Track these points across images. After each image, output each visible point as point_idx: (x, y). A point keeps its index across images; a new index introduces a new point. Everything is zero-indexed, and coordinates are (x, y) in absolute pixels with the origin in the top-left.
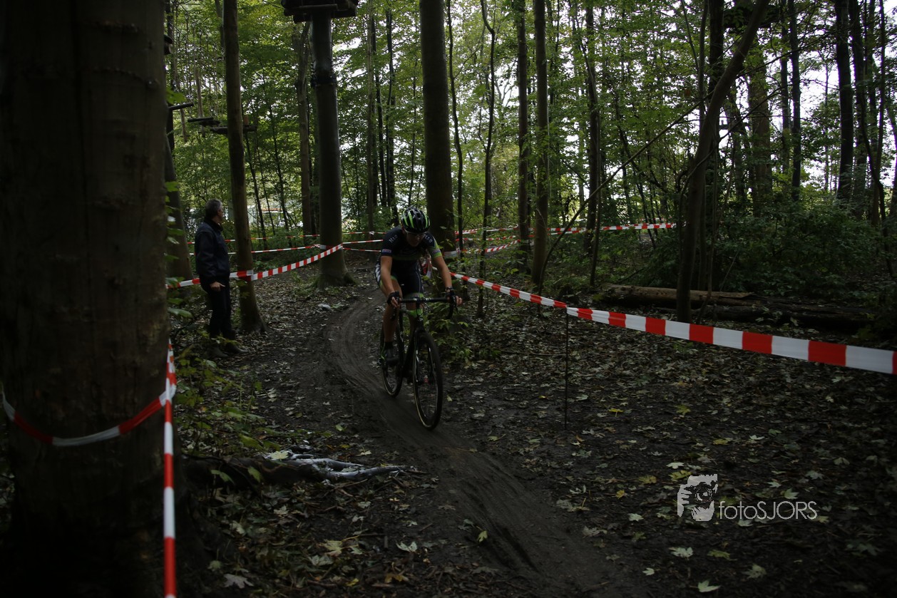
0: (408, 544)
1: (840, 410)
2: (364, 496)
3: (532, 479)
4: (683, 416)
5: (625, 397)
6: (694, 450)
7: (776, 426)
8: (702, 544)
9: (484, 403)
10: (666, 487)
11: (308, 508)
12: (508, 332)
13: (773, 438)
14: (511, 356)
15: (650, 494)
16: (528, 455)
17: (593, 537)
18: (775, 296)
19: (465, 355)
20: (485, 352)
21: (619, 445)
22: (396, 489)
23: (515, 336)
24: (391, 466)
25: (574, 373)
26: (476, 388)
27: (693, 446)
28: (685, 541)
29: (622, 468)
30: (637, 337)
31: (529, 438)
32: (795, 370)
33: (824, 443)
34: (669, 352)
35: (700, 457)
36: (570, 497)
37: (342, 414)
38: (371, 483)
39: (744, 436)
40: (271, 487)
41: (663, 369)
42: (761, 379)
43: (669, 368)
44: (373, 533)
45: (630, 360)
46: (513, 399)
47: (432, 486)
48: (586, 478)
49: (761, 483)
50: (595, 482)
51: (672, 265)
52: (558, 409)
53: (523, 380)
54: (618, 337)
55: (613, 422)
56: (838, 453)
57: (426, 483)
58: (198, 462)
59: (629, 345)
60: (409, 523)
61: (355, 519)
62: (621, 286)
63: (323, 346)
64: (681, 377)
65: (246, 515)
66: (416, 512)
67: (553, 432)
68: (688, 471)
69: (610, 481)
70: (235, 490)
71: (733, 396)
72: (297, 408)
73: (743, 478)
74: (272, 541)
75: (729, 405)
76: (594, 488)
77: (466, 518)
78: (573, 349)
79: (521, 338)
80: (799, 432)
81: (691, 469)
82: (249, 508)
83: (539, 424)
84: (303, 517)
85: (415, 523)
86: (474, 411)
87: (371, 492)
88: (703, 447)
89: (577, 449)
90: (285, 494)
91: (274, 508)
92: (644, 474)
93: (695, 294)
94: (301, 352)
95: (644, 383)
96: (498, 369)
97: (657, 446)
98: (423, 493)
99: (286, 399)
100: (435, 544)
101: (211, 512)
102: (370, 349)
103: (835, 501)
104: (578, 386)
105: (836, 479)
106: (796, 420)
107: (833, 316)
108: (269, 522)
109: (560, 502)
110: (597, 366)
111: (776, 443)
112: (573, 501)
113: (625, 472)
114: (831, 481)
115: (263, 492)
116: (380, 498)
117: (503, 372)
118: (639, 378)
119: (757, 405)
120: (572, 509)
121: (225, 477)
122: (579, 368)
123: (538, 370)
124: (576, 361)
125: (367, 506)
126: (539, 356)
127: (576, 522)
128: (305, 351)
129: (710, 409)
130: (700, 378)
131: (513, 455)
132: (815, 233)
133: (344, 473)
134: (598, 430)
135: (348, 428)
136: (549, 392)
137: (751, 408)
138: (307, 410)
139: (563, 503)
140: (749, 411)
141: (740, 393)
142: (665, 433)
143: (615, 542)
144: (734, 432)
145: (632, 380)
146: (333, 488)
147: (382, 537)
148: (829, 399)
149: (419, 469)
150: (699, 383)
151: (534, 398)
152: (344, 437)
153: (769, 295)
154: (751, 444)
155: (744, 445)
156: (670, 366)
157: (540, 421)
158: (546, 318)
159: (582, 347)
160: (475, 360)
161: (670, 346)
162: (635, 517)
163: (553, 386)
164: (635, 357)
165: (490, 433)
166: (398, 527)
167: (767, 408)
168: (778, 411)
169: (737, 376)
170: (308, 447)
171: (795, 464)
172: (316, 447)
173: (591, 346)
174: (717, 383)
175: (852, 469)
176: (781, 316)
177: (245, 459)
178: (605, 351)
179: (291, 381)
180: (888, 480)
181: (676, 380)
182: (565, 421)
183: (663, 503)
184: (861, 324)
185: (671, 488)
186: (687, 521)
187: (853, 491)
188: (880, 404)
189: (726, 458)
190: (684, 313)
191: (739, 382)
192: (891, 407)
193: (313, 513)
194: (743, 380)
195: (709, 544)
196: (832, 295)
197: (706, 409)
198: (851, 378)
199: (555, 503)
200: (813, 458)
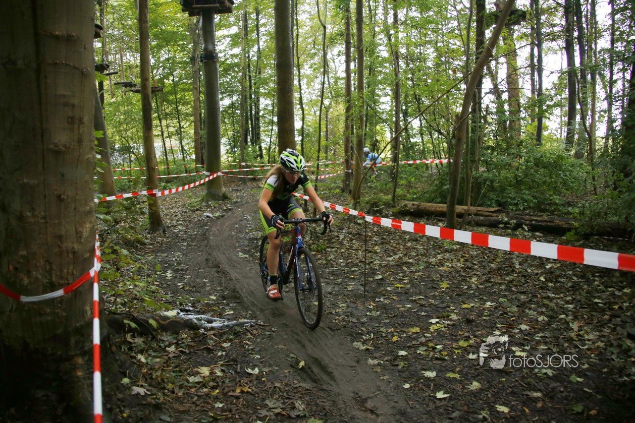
0: (253, 369)
1: (548, 286)
2: (227, 339)
3: (339, 329)
4: (444, 290)
5: (407, 277)
6: (448, 311)
7: (505, 296)
8: (443, 369)
10: (426, 335)
11: (189, 346)
12: (333, 233)
13: (501, 303)
14: (333, 250)
15: (414, 339)
16: (337, 314)
17: (374, 365)
18: (516, 210)
20: (316, 246)
21: (399, 308)
22: (248, 335)
23: (337, 236)
24: (246, 320)
25: (374, 261)
27: (448, 309)
28: (432, 368)
29: (399, 322)
30: (420, 237)
31: (339, 303)
32: (523, 260)
33: (534, 307)
34: (440, 247)
35: (451, 316)
36: (362, 340)
37: (216, 287)
38: (232, 331)
39: (482, 303)
40: (164, 333)
41: (434, 259)
42: (499, 266)
43: (439, 258)
44: (231, 362)
45: (414, 253)
46: (332, 278)
47: (272, 333)
48: (374, 328)
49: (488, 332)
50: (380, 331)
51: (447, 189)
52: (361, 285)
53: (340, 265)
54: (407, 237)
55: (396, 293)
56: (542, 313)
57: (269, 331)
58: (116, 316)
59: (414, 242)
60: (255, 357)
61: (220, 354)
62: (411, 203)
63: (206, 242)
64: (446, 264)
65: (147, 351)
66: (260, 350)
67: (356, 300)
68: (442, 324)
69: (390, 331)
70: (141, 335)
71: (479, 277)
72: (186, 284)
73: (477, 329)
74: (164, 367)
75: (476, 283)
76: (378, 335)
77: (292, 353)
78: (376, 245)
79: (342, 237)
80: (519, 300)
81: (444, 323)
82: (150, 346)
83: (348, 294)
84: (185, 352)
85: (259, 357)
87: (231, 337)
88: (454, 310)
89: (370, 311)
90: (174, 338)
91: (166, 347)
92: (412, 326)
93: (459, 208)
94: (191, 246)
95: (421, 268)
96: (324, 258)
97: (424, 308)
98: (265, 338)
99: (178, 277)
100: (270, 369)
101: (124, 348)
102: (237, 244)
103: (534, 343)
104: (376, 269)
105: (537, 330)
106: (518, 292)
107: (552, 224)
108: (162, 355)
109: (355, 343)
110: (391, 256)
111: (503, 307)
112: (364, 343)
113: (400, 325)
114: (533, 331)
115: (159, 336)
116: (237, 341)
117: (327, 260)
118: (418, 264)
119: (494, 282)
120: (363, 348)
121: (133, 325)
122: (378, 258)
123: (351, 259)
124: (377, 253)
125: (228, 346)
126: (352, 249)
127: (364, 356)
128: (193, 245)
129: (463, 285)
130: (459, 265)
131: (328, 314)
132: (544, 167)
133: (214, 325)
134: (386, 298)
135: (219, 296)
136: (356, 274)
137: (490, 284)
138: (192, 285)
140: (489, 286)
141: (484, 275)
142: (430, 300)
143: (387, 368)
144: (476, 300)
145: (413, 266)
146: (206, 334)
147: (237, 365)
148: (542, 279)
149: (264, 323)
150: (458, 268)
151: (346, 277)
152: (216, 302)
153: (512, 210)
154: (486, 308)
155: (481, 308)
156: (439, 257)
157: (348, 292)
158: (359, 224)
159: (382, 243)
161: (442, 243)
162: (403, 353)
163: (359, 270)
164: (417, 250)
165: (314, 300)
166: (247, 359)
167: (500, 284)
168: (507, 286)
169: (483, 264)
170: (191, 309)
171: (513, 320)
172: (197, 308)
173: (388, 243)
174: (470, 268)
175: (549, 323)
176: (516, 224)
177: (148, 315)
178: (398, 246)
179: (182, 265)
180: (570, 330)
181: (442, 266)
182: (365, 292)
183: (422, 344)
184: (569, 230)
185: (429, 335)
186: (436, 356)
187: (546, 337)
188: (575, 282)
189: (468, 316)
190: (452, 221)
191: (484, 267)
192: (581, 284)
193: (192, 350)
194: (487, 266)
195: (447, 370)
196: (555, 210)
197: (460, 285)
198: (559, 265)
199: (352, 345)
200: (525, 317)
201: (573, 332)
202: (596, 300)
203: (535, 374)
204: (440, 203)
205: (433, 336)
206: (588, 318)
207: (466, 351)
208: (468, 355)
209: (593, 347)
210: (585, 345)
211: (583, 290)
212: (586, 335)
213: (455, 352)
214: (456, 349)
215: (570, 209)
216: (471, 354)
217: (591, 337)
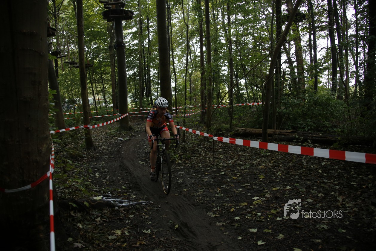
0: (147, 230)
1: (323, 175)
2: (132, 213)
3: (199, 205)
4: (261, 180)
5: (239, 172)
6: (264, 192)
7: (298, 182)
8: (262, 227)
9: (182, 176)
10: (251, 207)
11: (108, 218)
12: (195, 148)
13: (296, 187)
14: (195, 158)
15: (244, 209)
16: (198, 196)
17: (220, 226)
18: (304, 131)
19: (176, 157)
20: (184, 156)
21: (234, 191)
22: (144, 210)
23: (198, 150)
24: (143, 201)
25: (220, 164)
26: (180, 171)
27: (264, 191)
28: (255, 226)
30: (247, 149)
31: (199, 189)
32: (308, 160)
33: (316, 188)
34: (259, 154)
35: (266, 195)
36: (213, 211)
37: (125, 182)
38: (134, 208)
39: (284, 187)
40: (94, 210)
41: (255, 161)
42: (294, 164)
43: (258, 161)
44: (134, 227)
45: (243, 158)
46: (194, 174)
47: (159, 209)
48: (220, 204)
50: (223, 206)
51: (262, 120)
52: (212, 178)
53: (199, 167)
54: (239, 149)
55: (233, 182)
56: (320, 192)
57: (157, 207)
58: (64, 200)
59: (243, 152)
60: (148, 223)
61: (127, 222)
62: (241, 128)
63: (119, 155)
64: (262, 164)
65: (83, 221)
66: (151, 219)
67: (209, 187)
68: (260, 200)
69: (229, 205)
70: (80, 212)
71: (282, 171)
72: (107, 180)
73: (281, 202)
74: (93, 230)
75: (280, 175)
76: (222, 207)
77: (171, 220)
78: (220, 154)
79: (200, 150)
80: (306, 184)
81: (261, 199)
82: (85, 218)
83: (204, 184)
84: (106, 221)
85: (151, 223)
86: (179, 180)
87: (134, 211)
88: (268, 191)
89: (217, 193)
90: (99, 213)
91: (95, 218)
92: (243, 202)
93: (270, 131)
95: (247, 167)
96: (189, 163)
97: (249, 191)
98: (155, 211)
99: (103, 176)
100: (158, 230)
101: (70, 219)
102: (138, 156)
103: (316, 210)
104: (221, 169)
105: (318, 202)
106: (306, 180)
107: (325, 139)
108: (92, 223)
109: (209, 213)
110: (229, 161)
111: (297, 189)
112: (214, 213)
113: (236, 201)
114: (315, 202)
115: (91, 212)
116: (138, 214)
118: (246, 165)
119: (291, 174)
120: (214, 216)
121: (74, 205)
122: (222, 162)
123: (206, 163)
124: (221, 159)
125: (132, 217)
126: (207, 157)
127: (214, 221)
128: (111, 157)
129: (273, 176)
131: (192, 196)
132: (320, 105)
133: (124, 204)
134: (227, 186)
135: (127, 187)
136: (209, 171)
137: (289, 176)
138: (111, 181)
139: (210, 214)
141: (285, 170)
142: (253, 186)
143: (228, 227)
144: (281, 185)
145: (243, 166)
146: (119, 210)
147: (137, 228)
148: (320, 171)
149: (154, 202)
150: (269, 166)
151: (203, 174)
152: (125, 191)
153: (301, 131)
154: (287, 189)
155: (284, 190)
156: (258, 160)
158: (211, 142)
159: (224, 153)
160: (180, 160)
161: (260, 152)
162: (237, 218)
163: (211, 169)
164: (245, 157)
165: (184, 188)
166: (144, 224)
167: (295, 175)
168: (299, 176)
169: (285, 163)
170: (110, 195)
171: (303, 197)
172: (114, 195)
173: (228, 153)
174: (277, 166)
175: (324, 198)
176: (303, 139)
177: (84, 199)
178: (233, 155)
179: (105, 169)
180: (337, 201)
181: (260, 165)
182: (214, 183)
183: (249, 212)
184: (335, 142)
185: (253, 207)
186: (257, 219)
187: (323, 206)
188: (339, 173)
189: (276, 195)
190: (265, 139)
191: (285, 166)
192: (343, 174)
193: (110, 220)
194: (287, 165)
195: (264, 227)
196: (326, 131)
197: (271, 177)
198: (330, 163)
199: (207, 214)
200: (310, 194)
201: (339, 203)
202: (353, 183)
203: (317, 228)
204: (258, 128)
205: (255, 208)
206: (348, 194)
207: (275, 216)
208: (277, 218)
209: (351, 211)
210: (347, 210)
211: (345, 177)
212: (347, 204)
213: (268, 217)
214: (269, 215)
215: (335, 129)
216: (278, 217)
217: (350, 205)
